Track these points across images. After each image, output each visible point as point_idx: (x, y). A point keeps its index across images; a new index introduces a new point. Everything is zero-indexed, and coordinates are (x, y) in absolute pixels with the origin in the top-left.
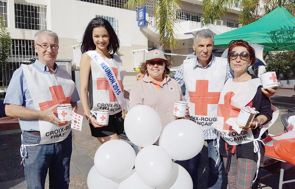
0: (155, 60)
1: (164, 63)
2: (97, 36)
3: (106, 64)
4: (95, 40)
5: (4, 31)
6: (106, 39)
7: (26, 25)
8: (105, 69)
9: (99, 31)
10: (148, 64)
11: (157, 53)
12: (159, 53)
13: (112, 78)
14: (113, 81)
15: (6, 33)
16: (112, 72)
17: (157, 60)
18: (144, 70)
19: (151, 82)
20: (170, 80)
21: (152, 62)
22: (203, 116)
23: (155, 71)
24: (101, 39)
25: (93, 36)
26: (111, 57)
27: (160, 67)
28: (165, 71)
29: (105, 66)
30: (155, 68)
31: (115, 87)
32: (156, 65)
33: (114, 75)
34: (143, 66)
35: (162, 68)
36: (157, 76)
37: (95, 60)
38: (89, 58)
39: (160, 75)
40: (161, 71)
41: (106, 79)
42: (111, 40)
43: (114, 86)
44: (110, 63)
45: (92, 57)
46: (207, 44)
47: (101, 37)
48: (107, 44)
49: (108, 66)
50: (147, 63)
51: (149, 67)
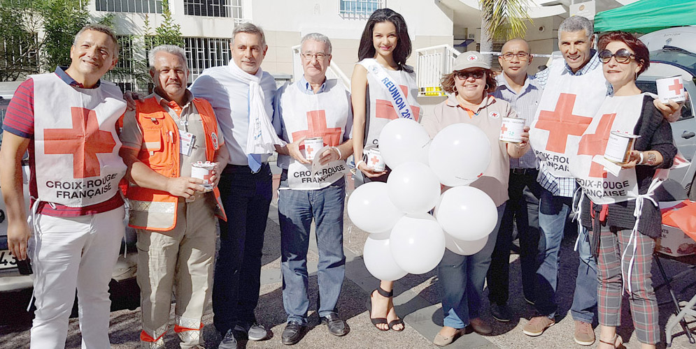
0: (469, 70)
1: (485, 74)
2: (380, 36)
3: (390, 79)
4: (376, 41)
5: (168, 22)
6: (393, 40)
7: (204, 8)
8: (390, 87)
9: (383, 28)
10: (457, 77)
11: (472, 58)
12: (476, 58)
13: (400, 100)
14: (401, 106)
15: (172, 25)
16: (400, 91)
17: (473, 70)
18: (449, 84)
19: (458, 106)
20: (494, 101)
21: (465, 73)
22: (557, 154)
23: (469, 88)
24: (384, 40)
25: (374, 35)
26: (397, 68)
27: (478, 81)
28: (486, 87)
29: (389, 83)
30: (469, 83)
31: (405, 115)
32: (470, 79)
33: (402, 96)
34: (447, 80)
35: (481, 82)
36: (473, 97)
37: (374, 75)
38: (365, 71)
39: (477, 94)
40: (480, 88)
41: (390, 102)
42: (398, 42)
43: (403, 114)
44: (397, 77)
45: (370, 70)
46: (576, 41)
47: (385, 37)
48: (393, 47)
49: (394, 82)
50: (455, 75)
51: (459, 81)
